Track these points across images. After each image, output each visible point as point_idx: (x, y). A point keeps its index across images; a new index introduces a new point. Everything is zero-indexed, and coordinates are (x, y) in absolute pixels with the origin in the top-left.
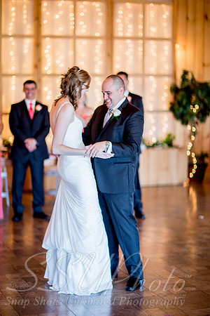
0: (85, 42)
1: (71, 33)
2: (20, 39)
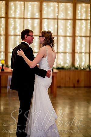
0: (62, 21)
1: (56, 17)
2: (33, 20)
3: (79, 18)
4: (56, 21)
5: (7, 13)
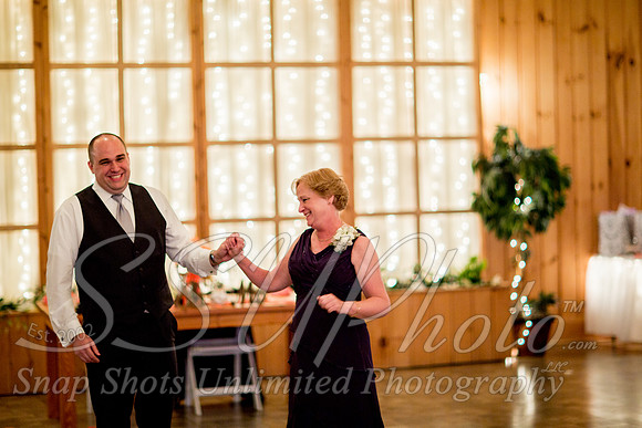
0: (294, 74)
1: (266, 58)
2: (162, 72)
3: (367, 57)
4: (266, 72)
5: (40, 43)
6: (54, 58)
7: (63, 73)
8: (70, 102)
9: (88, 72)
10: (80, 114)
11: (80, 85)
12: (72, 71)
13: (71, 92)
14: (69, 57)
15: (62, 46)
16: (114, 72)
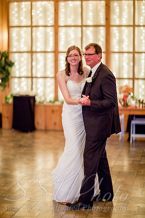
5: (108, 19)
6: (112, 23)
7: (115, 28)
8: (117, 38)
9: (123, 28)
10: (121, 42)
11: (120, 32)
12: (118, 28)
13: (117, 35)
14: (117, 23)
15: (115, 20)
16: (132, 28)
